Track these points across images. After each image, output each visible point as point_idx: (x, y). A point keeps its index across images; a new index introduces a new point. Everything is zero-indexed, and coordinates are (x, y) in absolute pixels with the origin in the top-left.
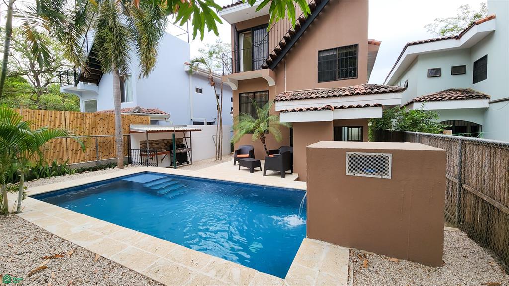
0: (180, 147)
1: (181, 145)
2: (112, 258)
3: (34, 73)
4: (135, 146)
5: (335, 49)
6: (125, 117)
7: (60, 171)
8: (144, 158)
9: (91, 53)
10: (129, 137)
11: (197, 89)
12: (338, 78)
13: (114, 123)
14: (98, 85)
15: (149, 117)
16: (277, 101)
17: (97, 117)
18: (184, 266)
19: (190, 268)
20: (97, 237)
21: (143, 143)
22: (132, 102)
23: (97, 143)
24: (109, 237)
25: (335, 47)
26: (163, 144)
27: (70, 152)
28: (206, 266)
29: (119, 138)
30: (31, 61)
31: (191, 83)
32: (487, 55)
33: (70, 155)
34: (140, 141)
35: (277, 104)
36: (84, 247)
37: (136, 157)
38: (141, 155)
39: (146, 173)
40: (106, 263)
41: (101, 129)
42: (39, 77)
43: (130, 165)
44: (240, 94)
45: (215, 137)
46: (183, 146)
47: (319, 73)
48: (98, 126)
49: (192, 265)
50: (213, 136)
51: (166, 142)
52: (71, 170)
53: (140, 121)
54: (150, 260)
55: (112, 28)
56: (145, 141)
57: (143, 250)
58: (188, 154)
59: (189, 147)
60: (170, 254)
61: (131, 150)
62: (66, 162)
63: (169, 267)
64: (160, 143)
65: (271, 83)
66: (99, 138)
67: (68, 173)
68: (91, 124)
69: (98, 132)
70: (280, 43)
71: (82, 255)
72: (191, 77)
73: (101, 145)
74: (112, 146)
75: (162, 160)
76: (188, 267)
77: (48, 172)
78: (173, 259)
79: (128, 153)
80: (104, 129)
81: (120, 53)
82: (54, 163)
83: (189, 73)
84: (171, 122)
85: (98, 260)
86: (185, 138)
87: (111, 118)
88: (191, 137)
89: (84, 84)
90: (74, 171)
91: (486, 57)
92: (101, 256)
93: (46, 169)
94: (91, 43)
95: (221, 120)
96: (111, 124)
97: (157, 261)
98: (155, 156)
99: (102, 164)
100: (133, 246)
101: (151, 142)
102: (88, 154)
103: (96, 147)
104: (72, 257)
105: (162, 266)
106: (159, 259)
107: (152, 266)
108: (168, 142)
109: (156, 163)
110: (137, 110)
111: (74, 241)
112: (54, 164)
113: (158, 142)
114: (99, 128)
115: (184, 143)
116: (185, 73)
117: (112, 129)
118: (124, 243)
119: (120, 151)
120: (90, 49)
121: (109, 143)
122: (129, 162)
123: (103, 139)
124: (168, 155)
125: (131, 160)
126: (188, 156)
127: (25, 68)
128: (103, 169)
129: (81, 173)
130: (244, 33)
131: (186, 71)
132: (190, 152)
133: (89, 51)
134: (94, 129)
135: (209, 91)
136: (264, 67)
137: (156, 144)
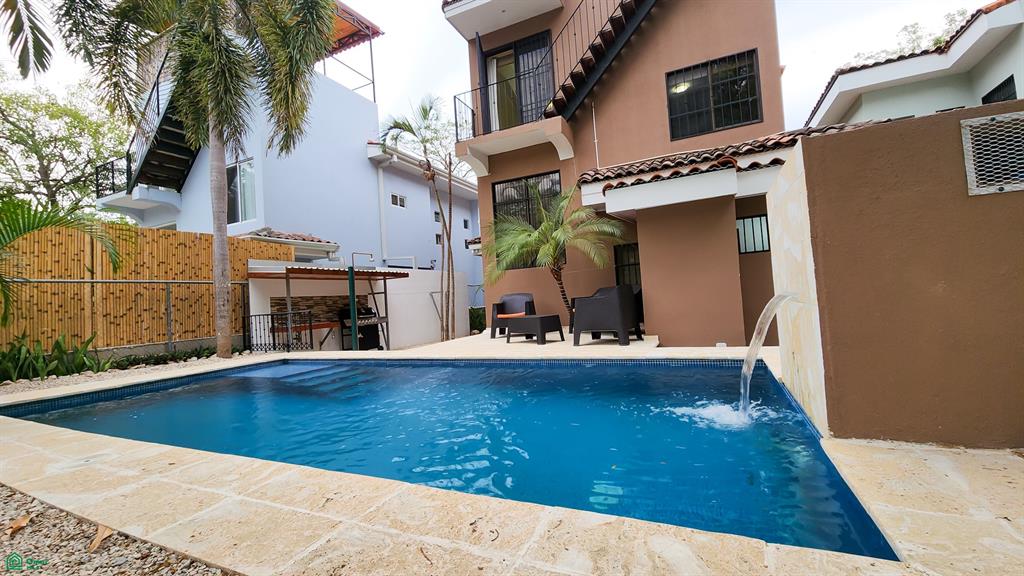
0: (363, 314)
1: (364, 309)
2: (157, 537)
3: (48, 187)
4: (259, 306)
5: (705, 65)
6: (236, 244)
7: (71, 365)
8: (281, 337)
9: (166, 120)
10: (245, 287)
11: (394, 198)
12: (717, 127)
13: (210, 256)
14: (179, 191)
15: (293, 248)
16: (585, 182)
17: (171, 240)
18: (445, 543)
19: (476, 550)
20: (124, 480)
21: (278, 303)
22: (255, 220)
23: (168, 300)
24: (165, 480)
25: (704, 61)
26: (325, 308)
27: (100, 319)
28: (535, 538)
29: (222, 284)
30: (41, 164)
31: (381, 184)
32: (1012, 77)
33: (100, 326)
34: (272, 299)
35: (585, 189)
36: (67, 509)
37: (260, 331)
38: (273, 330)
39: (285, 362)
40: (132, 553)
41: (181, 268)
42: (59, 198)
43: (248, 351)
44: (493, 185)
45: (437, 297)
46: (369, 311)
47: (672, 121)
48: (173, 261)
49: (479, 538)
50: (431, 294)
51: (331, 302)
52: (99, 363)
53: (272, 253)
54: (307, 533)
55: (209, 36)
56: (283, 299)
57: (278, 505)
58: (380, 329)
59: (383, 314)
60: (378, 509)
61: (249, 317)
62: (91, 340)
63: (386, 553)
64: (317, 304)
65: (565, 152)
66: (173, 289)
67: (90, 368)
68: (155, 254)
69: (171, 274)
70: (582, 59)
71: (56, 531)
72: (381, 171)
73: (179, 305)
74: (206, 309)
75: (321, 343)
76: (465, 546)
77: (40, 364)
78: (395, 523)
79: (244, 327)
80: (187, 268)
81: (227, 91)
82: (57, 342)
83: (376, 163)
84: (342, 259)
85: (105, 546)
86: (373, 294)
87: (205, 245)
88: (385, 293)
89: (148, 188)
90: (107, 366)
91: (1011, 80)
92: (119, 534)
93: (36, 358)
94: (166, 96)
95: (450, 253)
96: (202, 259)
97: (334, 533)
98: (308, 331)
99: (180, 348)
100: (240, 497)
101: (296, 303)
102: (145, 327)
103: (166, 309)
104: (18, 536)
105: (353, 550)
106: (341, 527)
107: (317, 554)
108: (335, 302)
109: (309, 341)
110: (265, 233)
111: (40, 495)
112: (57, 345)
113: (311, 302)
114: (173, 264)
115: (371, 304)
116: (368, 161)
117: (205, 270)
118: (214, 490)
119: (224, 317)
120: (162, 111)
121: (197, 302)
122: (246, 345)
123: (183, 292)
124: (336, 329)
125: (250, 341)
126: (381, 333)
127: (28, 176)
128: (181, 359)
129: (126, 369)
130: (499, 56)
131: (370, 159)
132: (384, 324)
133: (161, 116)
134: (162, 266)
135: (420, 200)
136: (548, 115)
137: (309, 307)
